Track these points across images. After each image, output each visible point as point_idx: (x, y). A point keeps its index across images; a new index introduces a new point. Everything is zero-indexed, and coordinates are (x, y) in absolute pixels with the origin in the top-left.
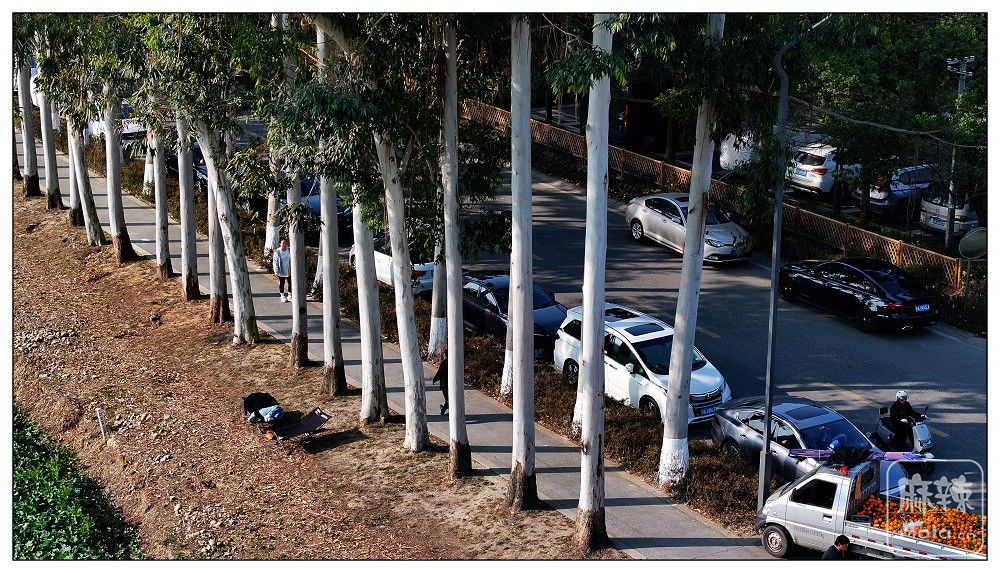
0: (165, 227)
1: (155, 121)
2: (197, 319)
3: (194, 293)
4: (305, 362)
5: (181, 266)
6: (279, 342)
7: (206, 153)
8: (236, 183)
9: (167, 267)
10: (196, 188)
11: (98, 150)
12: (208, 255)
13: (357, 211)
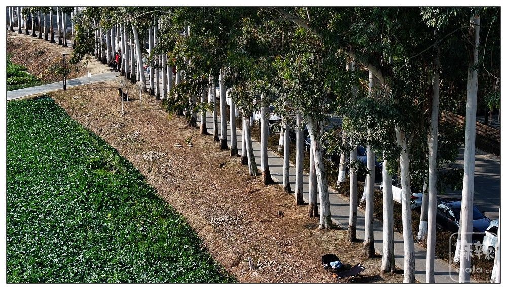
0: (288, 168)
1: (285, 114)
2: (301, 215)
3: (301, 202)
4: (354, 240)
5: (295, 188)
6: (342, 229)
7: (310, 132)
8: (325, 147)
9: (288, 188)
10: (305, 149)
11: (257, 128)
12: (309, 183)
13: (384, 164)
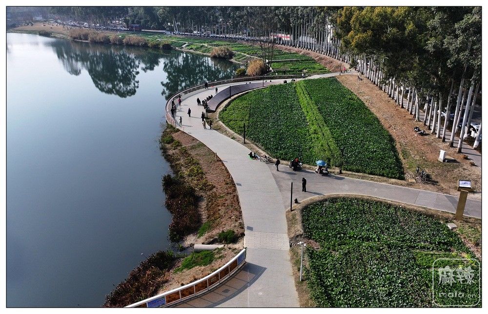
2: (411, 117)
4: (425, 125)
5: (410, 110)
6: (422, 121)
9: (408, 110)
11: (401, 91)
12: (414, 109)
